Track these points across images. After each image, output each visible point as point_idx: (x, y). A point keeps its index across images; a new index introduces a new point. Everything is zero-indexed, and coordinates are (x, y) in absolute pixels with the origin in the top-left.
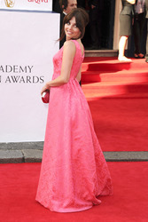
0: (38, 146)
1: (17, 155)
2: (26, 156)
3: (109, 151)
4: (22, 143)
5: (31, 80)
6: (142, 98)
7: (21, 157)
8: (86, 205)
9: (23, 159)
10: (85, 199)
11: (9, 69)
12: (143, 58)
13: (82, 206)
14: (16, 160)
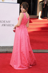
0: (12, 47)
1: (5, 50)
2: (8, 51)
3: (35, 49)
4: (7, 46)
5: (10, 25)
6: (46, 32)
7: (6, 51)
8: (26, 68)
9: (7, 52)
10: (25, 65)
11: (3, 22)
12: (47, 18)
13: (24, 68)
14: (4, 52)
